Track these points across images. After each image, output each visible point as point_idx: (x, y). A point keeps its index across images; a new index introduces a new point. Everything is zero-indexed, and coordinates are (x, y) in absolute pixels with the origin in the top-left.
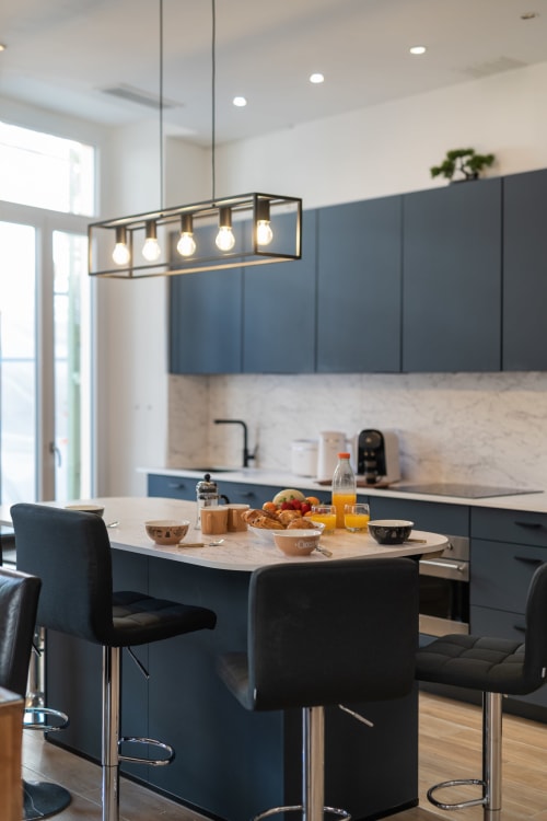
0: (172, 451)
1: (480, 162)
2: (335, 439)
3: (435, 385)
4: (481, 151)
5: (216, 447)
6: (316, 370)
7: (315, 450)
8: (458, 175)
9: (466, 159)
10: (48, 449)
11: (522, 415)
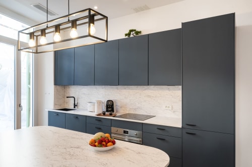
0: (55, 104)
1: (137, 33)
2: (100, 103)
3: (125, 89)
4: (138, 30)
5: (67, 103)
6: (94, 85)
7: (94, 105)
8: (131, 36)
9: (134, 32)
10: (19, 106)
11: (149, 96)
